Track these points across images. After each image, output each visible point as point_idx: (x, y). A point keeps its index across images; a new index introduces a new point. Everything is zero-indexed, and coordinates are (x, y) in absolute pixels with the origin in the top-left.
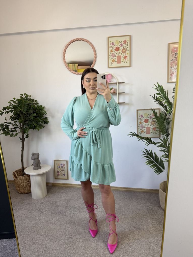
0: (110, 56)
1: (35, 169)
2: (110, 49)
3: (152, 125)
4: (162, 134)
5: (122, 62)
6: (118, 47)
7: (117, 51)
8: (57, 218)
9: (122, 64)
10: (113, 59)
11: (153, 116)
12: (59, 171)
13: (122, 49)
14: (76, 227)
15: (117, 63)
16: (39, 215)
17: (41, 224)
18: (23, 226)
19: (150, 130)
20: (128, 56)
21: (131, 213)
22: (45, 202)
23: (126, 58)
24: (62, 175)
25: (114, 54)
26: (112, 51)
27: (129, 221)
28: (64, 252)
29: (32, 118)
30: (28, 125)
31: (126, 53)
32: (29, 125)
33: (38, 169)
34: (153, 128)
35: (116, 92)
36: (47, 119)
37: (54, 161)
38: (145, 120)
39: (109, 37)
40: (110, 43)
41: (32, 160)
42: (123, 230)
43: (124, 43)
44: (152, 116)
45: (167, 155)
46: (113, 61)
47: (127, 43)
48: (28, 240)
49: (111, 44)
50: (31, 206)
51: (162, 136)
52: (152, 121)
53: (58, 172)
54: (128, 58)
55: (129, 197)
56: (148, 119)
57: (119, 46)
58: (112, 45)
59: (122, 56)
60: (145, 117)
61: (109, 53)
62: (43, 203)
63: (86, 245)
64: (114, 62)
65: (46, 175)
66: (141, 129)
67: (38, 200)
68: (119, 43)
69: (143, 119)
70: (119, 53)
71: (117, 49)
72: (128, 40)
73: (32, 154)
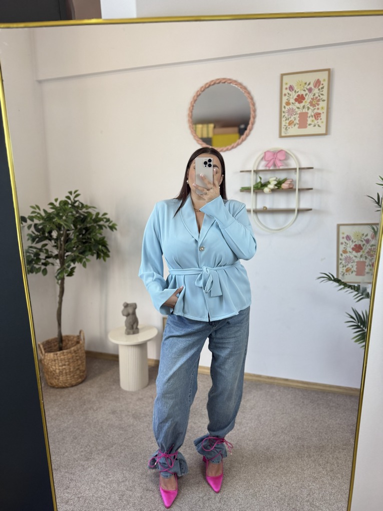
0: (283, 114)
1: (128, 333)
2: (285, 99)
3: (369, 257)
5: (310, 125)
6: (302, 95)
7: (300, 102)
9: (310, 130)
10: (290, 120)
11: (373, 238)
13: (312, 99)
15: (299, 128)
16: (135, 424)
17: (139, 442)
18: (105, 442)
19: (366, 267)
20: (323, 113)
21: (316, 437)
22: (144, 399)
23: (318, 117)
25: (293, 109)
26: (288, 103)
27: (311, 454)
28: (182, 503)
31: (320, 107)
33: (134, 333)
34: (371, 263)
35: (294, 188)
38: (356, 245)
39: (282, 75)
40: (284, 87)
41: (124, 315)
42: (300, 471)
43: (315, 87)
44: (370, 239)
46: (290, 124)
47: (321, 86)
48: (116, 470)
49: (286, 89)
50: (119, 404)
52: (370, 249)
54: (323, 116)
55: (313, 403)
56: (362, 244)
57: (304, 93)
58: (290, 90)
59: (310, 113)
60: (354, 241)
61: (283, 107)
62: (141, 399)
63: (225, 494)
64: (293, 126)
66: (345, 265)
67: (132, 393)
68: (305, 87)
69: (351, 245)
70: (304, 107)
71: (300, 100)
72: (324, 80)
73: (124, 305)
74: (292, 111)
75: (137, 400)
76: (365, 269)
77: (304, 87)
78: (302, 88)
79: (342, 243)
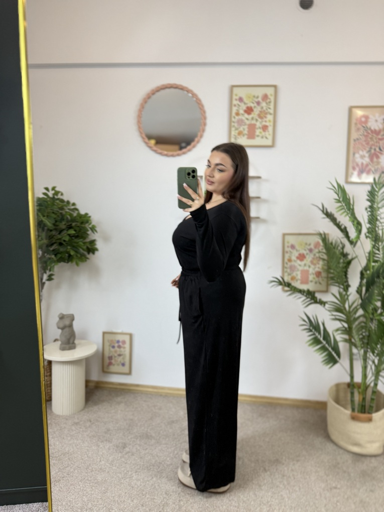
0: (233, 124)
1: (63, 349)
2: (234, 109)
3: (312, 266)
4: (337, 284)
5: (258, 136)
6: (251, 107)
7: (249, 114)
8: (111, 459)
9: (257, 141)
10: (239, 130)
11: (315, 247)
12: (112, 356)
13: (260, 111)
14: (154, 479)
15: (248, 138)
19: (309, 276)
23: (265, 129)
24: (118, 365)
25: (242, 120)
29: (67, 238)
30: (55, 253)
31: (267, 120)
32: (58, 253)
33: (70, 349)
34: (314, 272)
36: (95, 245)
37: (104, 333)
38: (300, 254)
39: (233, 87)
40: (234, 97)
41: (59, 328)
43: (263, 100)
44: (313, 248)
45: (346, 328)
47: (268, 100)
49: (236, 100)
51: (335, 290)
52: (313, 259)
53: (110, 358)
54: (270, 129)
56: (305, 252)
57: (252, 105)
58: (240, 101)
59: (258, 124)
60: (298, 250)
61: (233, 117)
62: (77, 424)
64: (242, 136)
65: (87, 362)
66: (290, 273)
67: (66, 418)
68: (254, 100)
69: (295, 254)
70: (252, 119)
71: (249, 111)
72: (271, 95)
73: (59, 316)
74: (241, 122)
75: (73, 425)
76: (309, 278)
77: (252, 99)
79: (287, 252)
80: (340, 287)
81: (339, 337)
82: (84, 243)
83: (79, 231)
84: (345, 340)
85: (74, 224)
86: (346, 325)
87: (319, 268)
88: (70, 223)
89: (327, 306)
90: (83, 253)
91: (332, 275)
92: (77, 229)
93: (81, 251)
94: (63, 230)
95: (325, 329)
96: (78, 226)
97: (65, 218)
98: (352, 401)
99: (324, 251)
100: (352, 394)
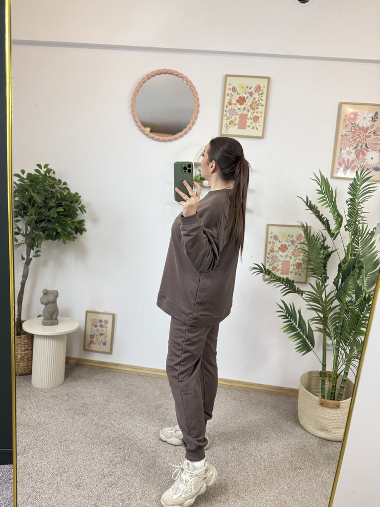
0: (225, 113)
1: (45, 324)
2: (227, 99)
3: (293, 257)
4: (316, 276)
5: (249, 126)
6: (244, 97)
7: (241, 104)
9: (248, 132)
10: (231, 119)
11: (297, 240)
12: (93, 335)
13: (252, 102)
15: (239, 128)
19: (290, 266)
20: (261, 117)
22: (59, 396)
23: (256, 120)
24: (99, 344)
25: (234, 109)
26: (230, 103)
30: (43, 230)
31: (259, 111)
32: (46, 230)
33: (52, 324)
34: (294, 263)
36: (84, 225)
37: (87, 312)
38: (282, 245)
39: (227, 76)
40: (228, 87)
43: (256, 91)
44: (295, 240)
46: (231, 123)
47: (261, 92)
49: (230, 89)
51: (313, 281)
52: (295, 250)
54: (261, 120)
56: (287, 244)
58: (233, 91)
59: (250, 115)
60: (281, 241)
61: (225, 106)
64: (233, 126)
65: (68, 338)
66: (271, 263)
68: (247, 90)
69: (278, 245)
70: (244, 109)
71: (241, 102)
72: (264, 87)
73: (43, 292)
74: (232, 112)
75: (50, 398)
76: (289, 268)
77: (245, 90)
78: (244, 91)
79: (270, 243)
80: (318, 279)
81: (314, 326)
82: (72, 222)
83: (68, 211)
84: (320, 330)
85: (63, 203)
86: (321, 315)
87: (299, 259)
88: (60, 202)
89: (304, 295)
90: (70, 231)
91: (312, 267)
92: (67, 208)
93: (69, 229)
94: (53, 207)
95: (301, 317)
96: (68, 205)
97: (55, 196)
98: (323, 389)
99: (306, 242)
100: (323, 381)
